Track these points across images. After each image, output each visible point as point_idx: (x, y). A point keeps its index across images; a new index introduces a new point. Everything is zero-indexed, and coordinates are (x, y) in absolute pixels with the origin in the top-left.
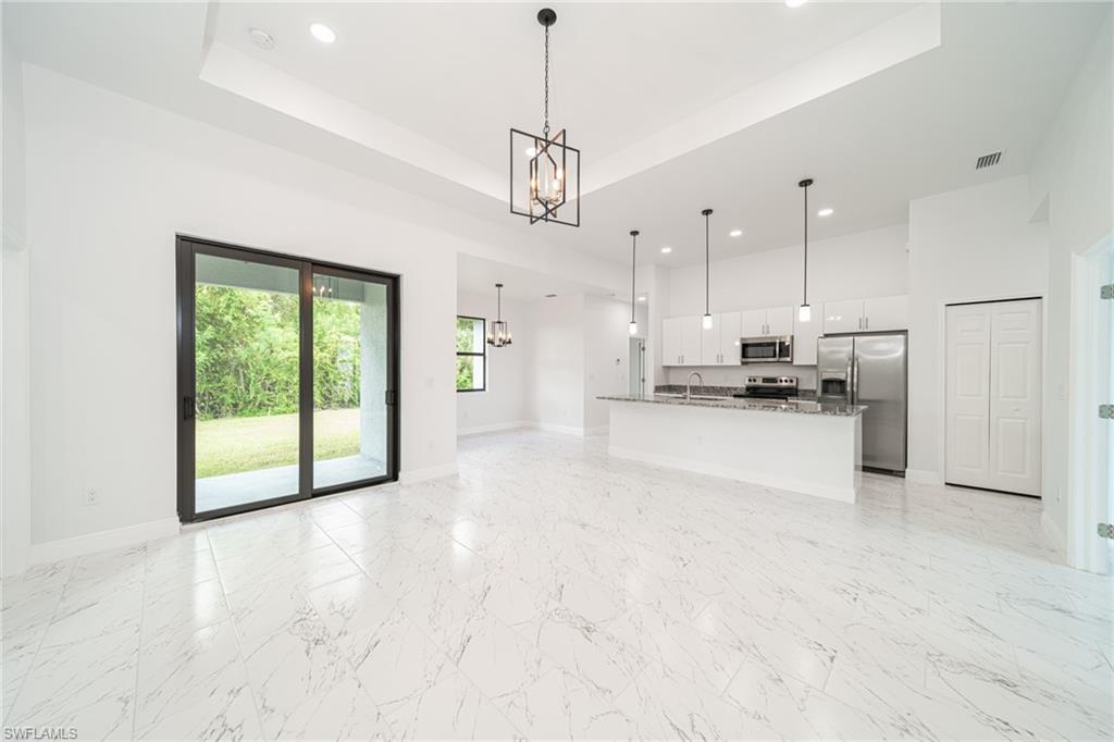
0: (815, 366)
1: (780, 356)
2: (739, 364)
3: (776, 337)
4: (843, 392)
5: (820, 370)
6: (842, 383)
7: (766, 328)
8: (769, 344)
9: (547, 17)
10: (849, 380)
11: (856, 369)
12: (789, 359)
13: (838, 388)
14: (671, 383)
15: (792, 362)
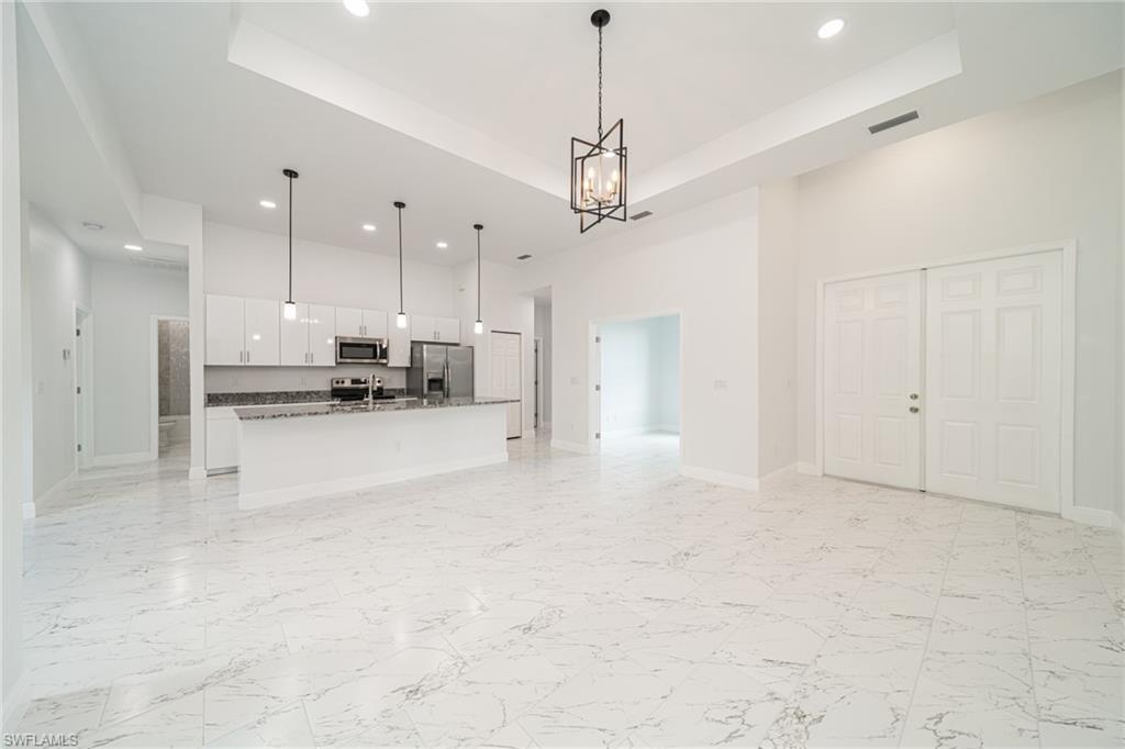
1: (381, 358)
2: (334, 364)
3: (376, 340)
4: (441, 388)
5: (426, 371)
6: (440, 382)
7: (362, 329)
8: (369, 346)
9: (600, 18)
10: (446, 379)
11: (449, 370)
12: (385, 361)
13: (438, 385)
15: (387, 364)
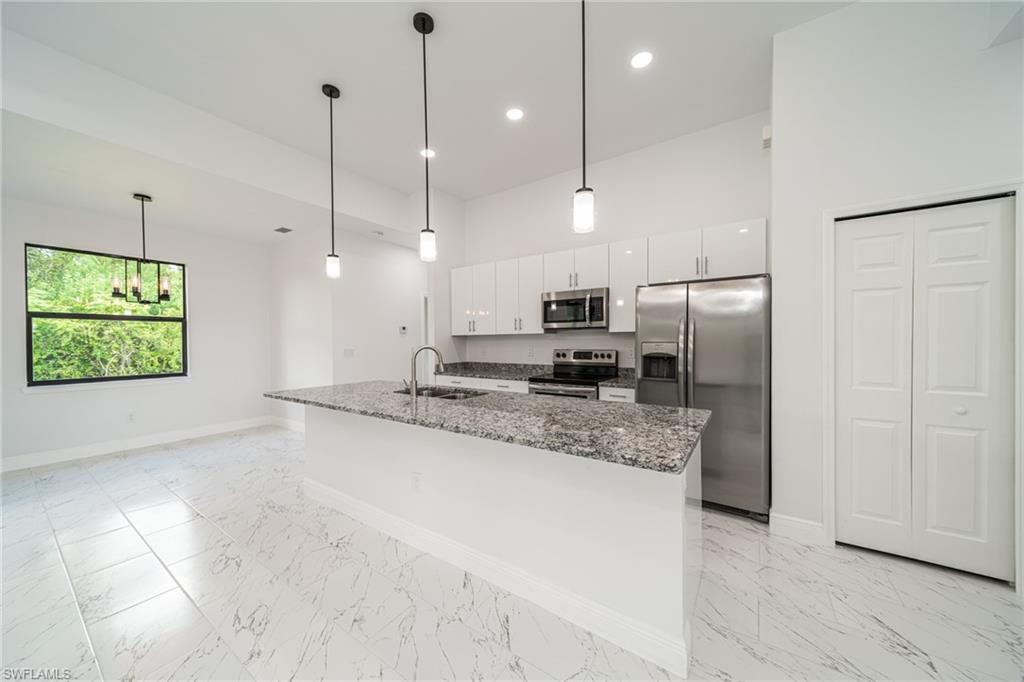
0: (634, 333)
1: (592, 319)
2: (542, 331)
3: (585, 291)
4: (673, 375)
5: (640, 340)
6: (671, 360)
7: (574, 279)
10: (681, 356)
11: (691, 338)
12: (604, 323)
13: (664, 368)
14: (468, 359)
15: (607, 328)
